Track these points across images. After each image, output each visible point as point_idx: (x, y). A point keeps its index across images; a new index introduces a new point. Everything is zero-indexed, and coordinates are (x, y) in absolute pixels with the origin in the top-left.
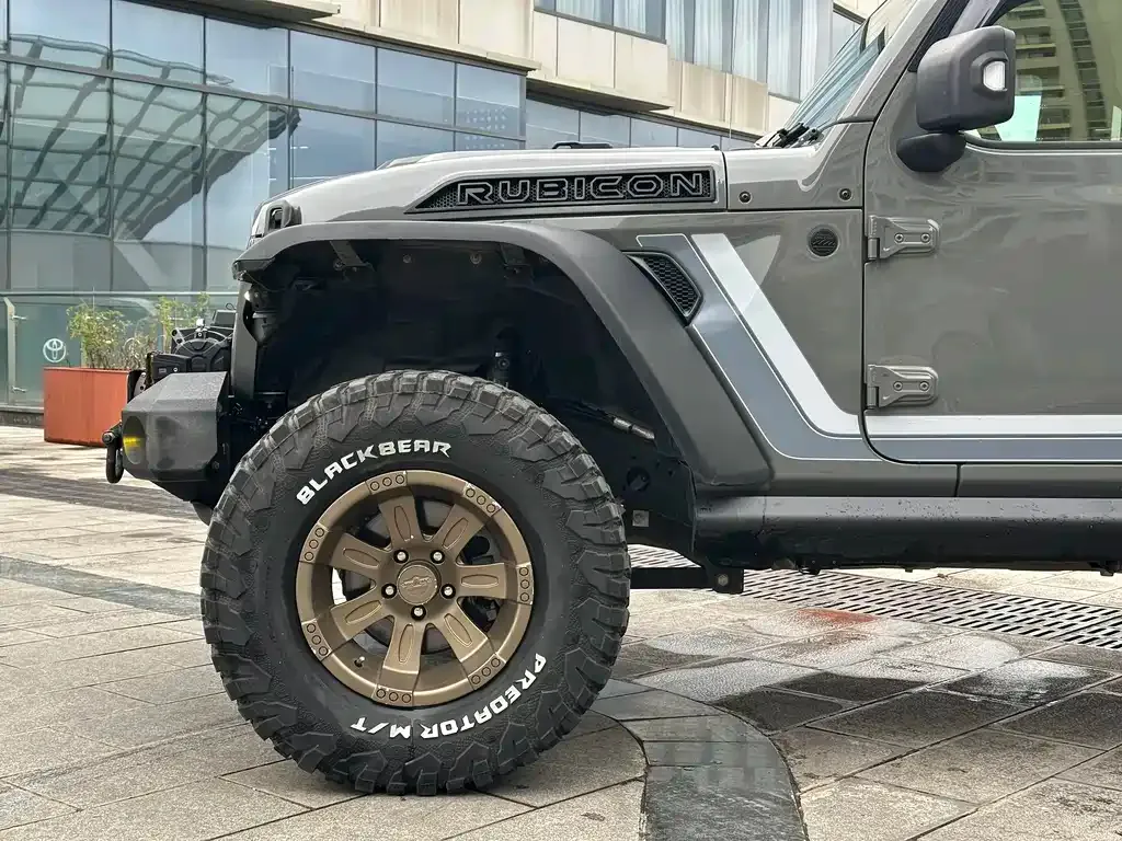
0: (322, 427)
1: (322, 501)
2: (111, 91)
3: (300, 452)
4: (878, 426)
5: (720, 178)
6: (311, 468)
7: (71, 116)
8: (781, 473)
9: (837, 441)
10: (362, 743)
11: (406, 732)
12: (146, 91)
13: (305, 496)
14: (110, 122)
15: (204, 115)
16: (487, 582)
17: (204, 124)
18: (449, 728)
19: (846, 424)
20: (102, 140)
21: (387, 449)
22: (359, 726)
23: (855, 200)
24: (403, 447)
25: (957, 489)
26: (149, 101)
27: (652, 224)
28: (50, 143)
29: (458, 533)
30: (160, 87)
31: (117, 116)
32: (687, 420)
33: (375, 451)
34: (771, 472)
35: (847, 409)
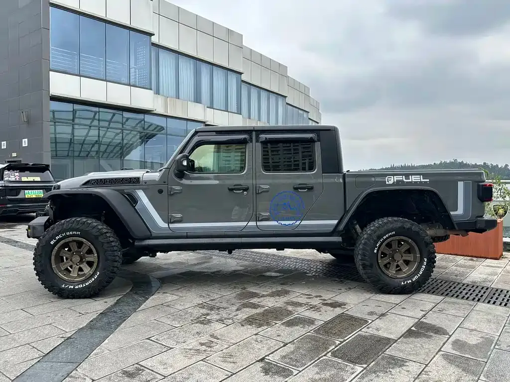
0: (55, 230)
1: (56, 244)
2: (99, 129)
3: (51, 235)
4: (171, 226)
5: (141, 179)
6: (53, 238)
7: (87, 135)
8: (153, 235)
9: (164, 229)
10: (63, 289)
11: (72, 287)
12: (106, 129)
13: (52, 243)
14: (99, 136)
15: (122, 133)
16: (90, 258)
17: (123, 137)
18: (81, 286)
19: (166, 225)
20: (97, 141)
21: (68, 234)
22: (63, 286)
23: (166, 183)
24: (71, 233)
25: (187, 237)
26: (107, 131)
27: (127, 188)
28: (84, 142)
29: (84, 249)
30: (108, 128)
31: (100, 135)
32: (131, 226)
33: (66, 234)
34: (151, 235)
35: (165, 222)
